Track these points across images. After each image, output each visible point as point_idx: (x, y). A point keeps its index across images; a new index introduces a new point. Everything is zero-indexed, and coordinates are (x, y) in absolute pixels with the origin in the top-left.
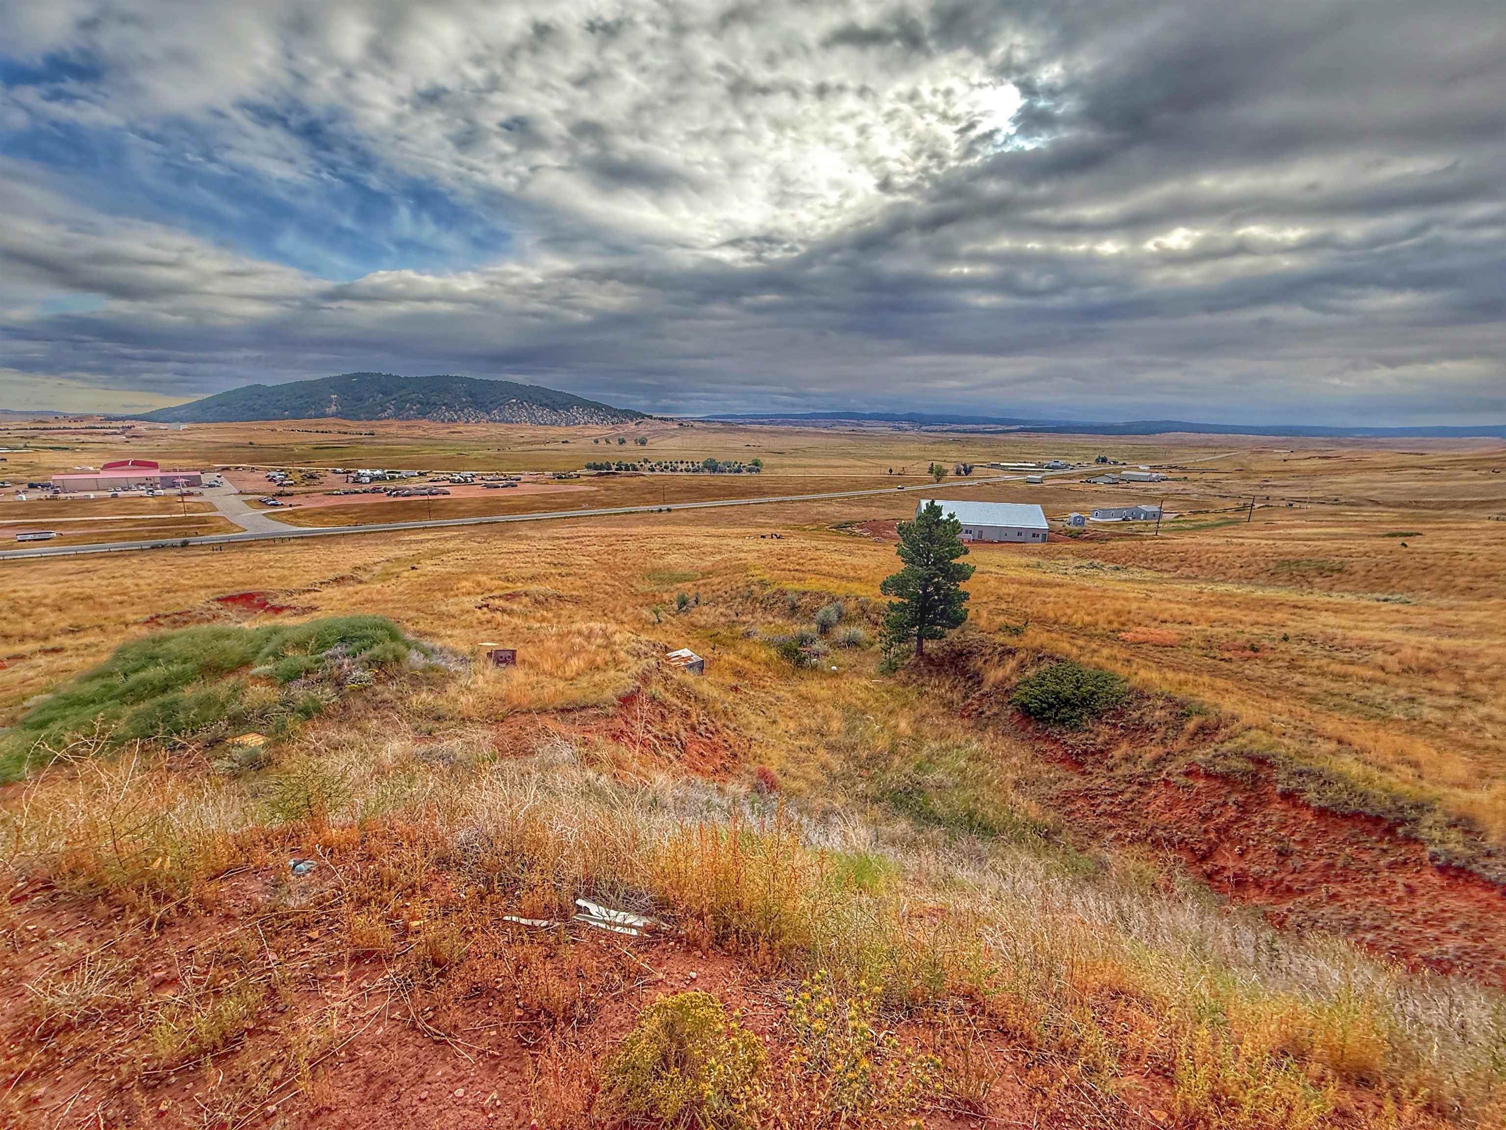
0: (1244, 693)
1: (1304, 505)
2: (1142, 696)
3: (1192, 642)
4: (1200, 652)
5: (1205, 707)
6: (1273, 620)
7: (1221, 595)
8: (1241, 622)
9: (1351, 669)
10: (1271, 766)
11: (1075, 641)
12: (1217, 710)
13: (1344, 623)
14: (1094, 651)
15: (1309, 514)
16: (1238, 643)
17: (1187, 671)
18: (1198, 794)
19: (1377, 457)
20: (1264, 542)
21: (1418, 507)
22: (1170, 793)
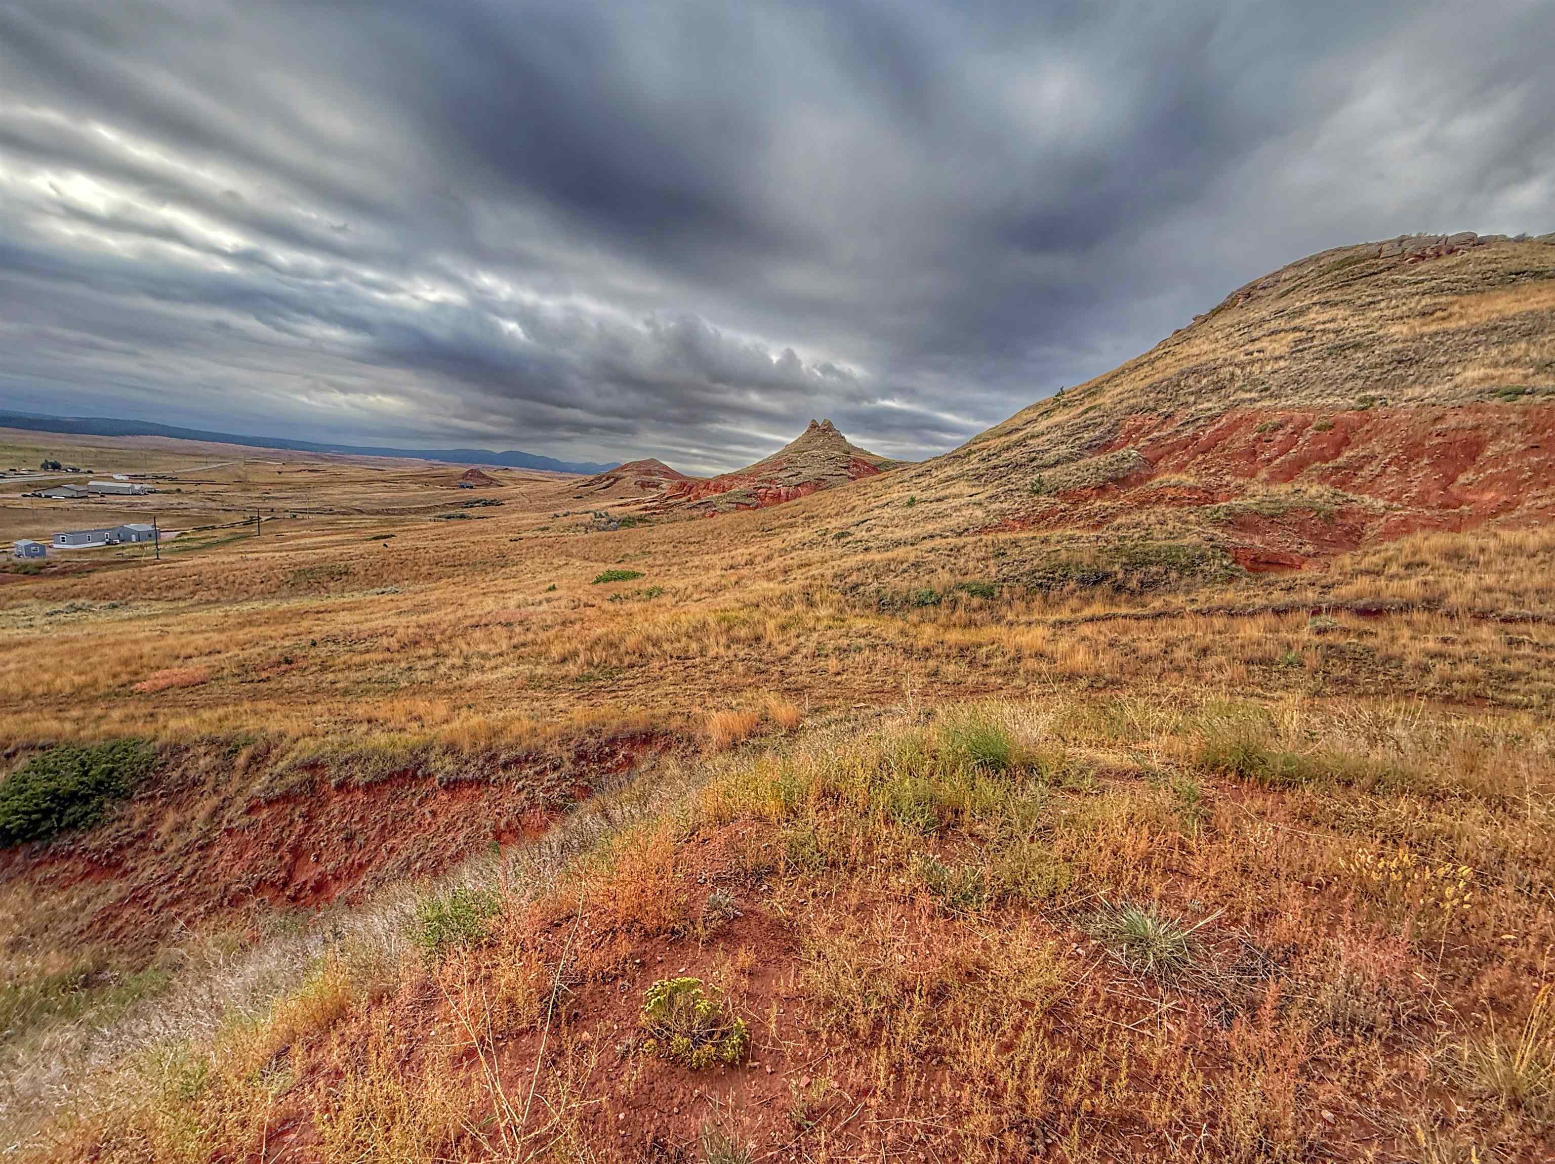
0: (287, 707)
1: (306, 516)
2: (177, 749)
3: (226, 671)
4: (237, 680)
5: (251, 735)
6: (301, 629)
7: (249, 615)
8: (271, 638)
9: (367, 657)
10: (323, 767)
11: (67, 715)
12: (264, 734)
13: (357, 618)
14: (100, 718)
15: (312, 524)
16: (274, 659)
17: (226, 704)
18: (264, 826)
19: (352, 472)
20: (278, 554)
21: (389, 514)
22: (235, 841)
